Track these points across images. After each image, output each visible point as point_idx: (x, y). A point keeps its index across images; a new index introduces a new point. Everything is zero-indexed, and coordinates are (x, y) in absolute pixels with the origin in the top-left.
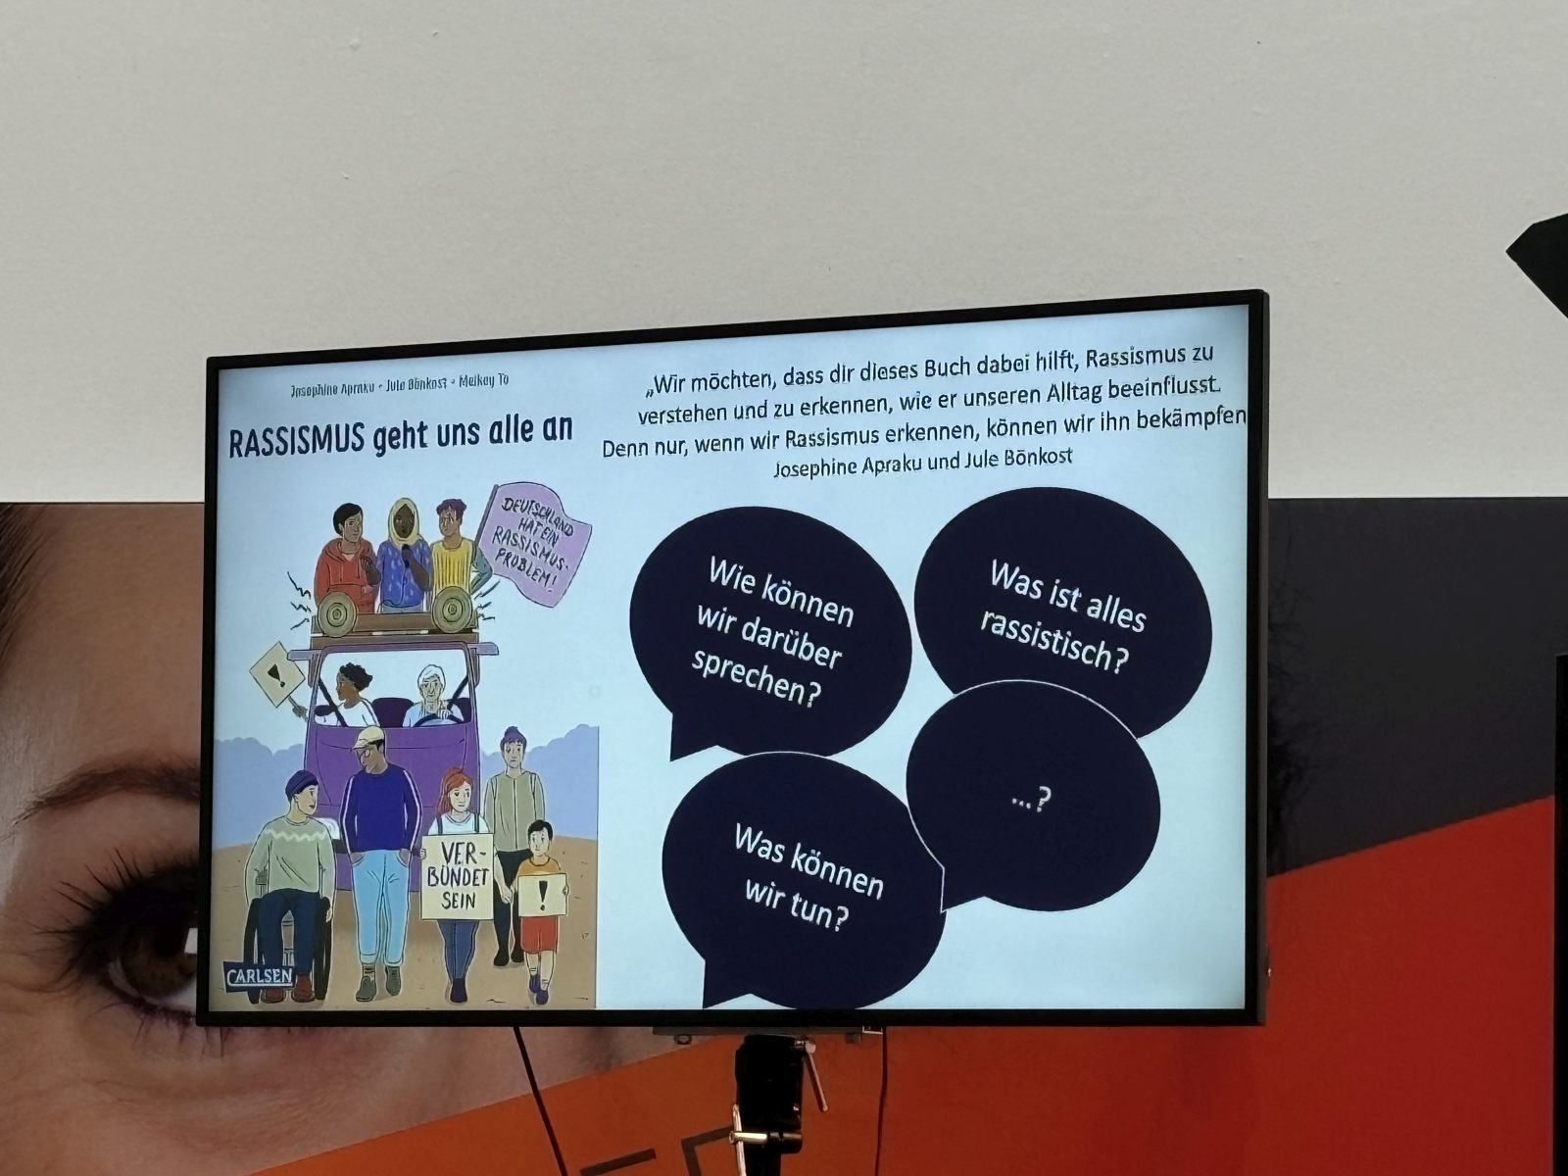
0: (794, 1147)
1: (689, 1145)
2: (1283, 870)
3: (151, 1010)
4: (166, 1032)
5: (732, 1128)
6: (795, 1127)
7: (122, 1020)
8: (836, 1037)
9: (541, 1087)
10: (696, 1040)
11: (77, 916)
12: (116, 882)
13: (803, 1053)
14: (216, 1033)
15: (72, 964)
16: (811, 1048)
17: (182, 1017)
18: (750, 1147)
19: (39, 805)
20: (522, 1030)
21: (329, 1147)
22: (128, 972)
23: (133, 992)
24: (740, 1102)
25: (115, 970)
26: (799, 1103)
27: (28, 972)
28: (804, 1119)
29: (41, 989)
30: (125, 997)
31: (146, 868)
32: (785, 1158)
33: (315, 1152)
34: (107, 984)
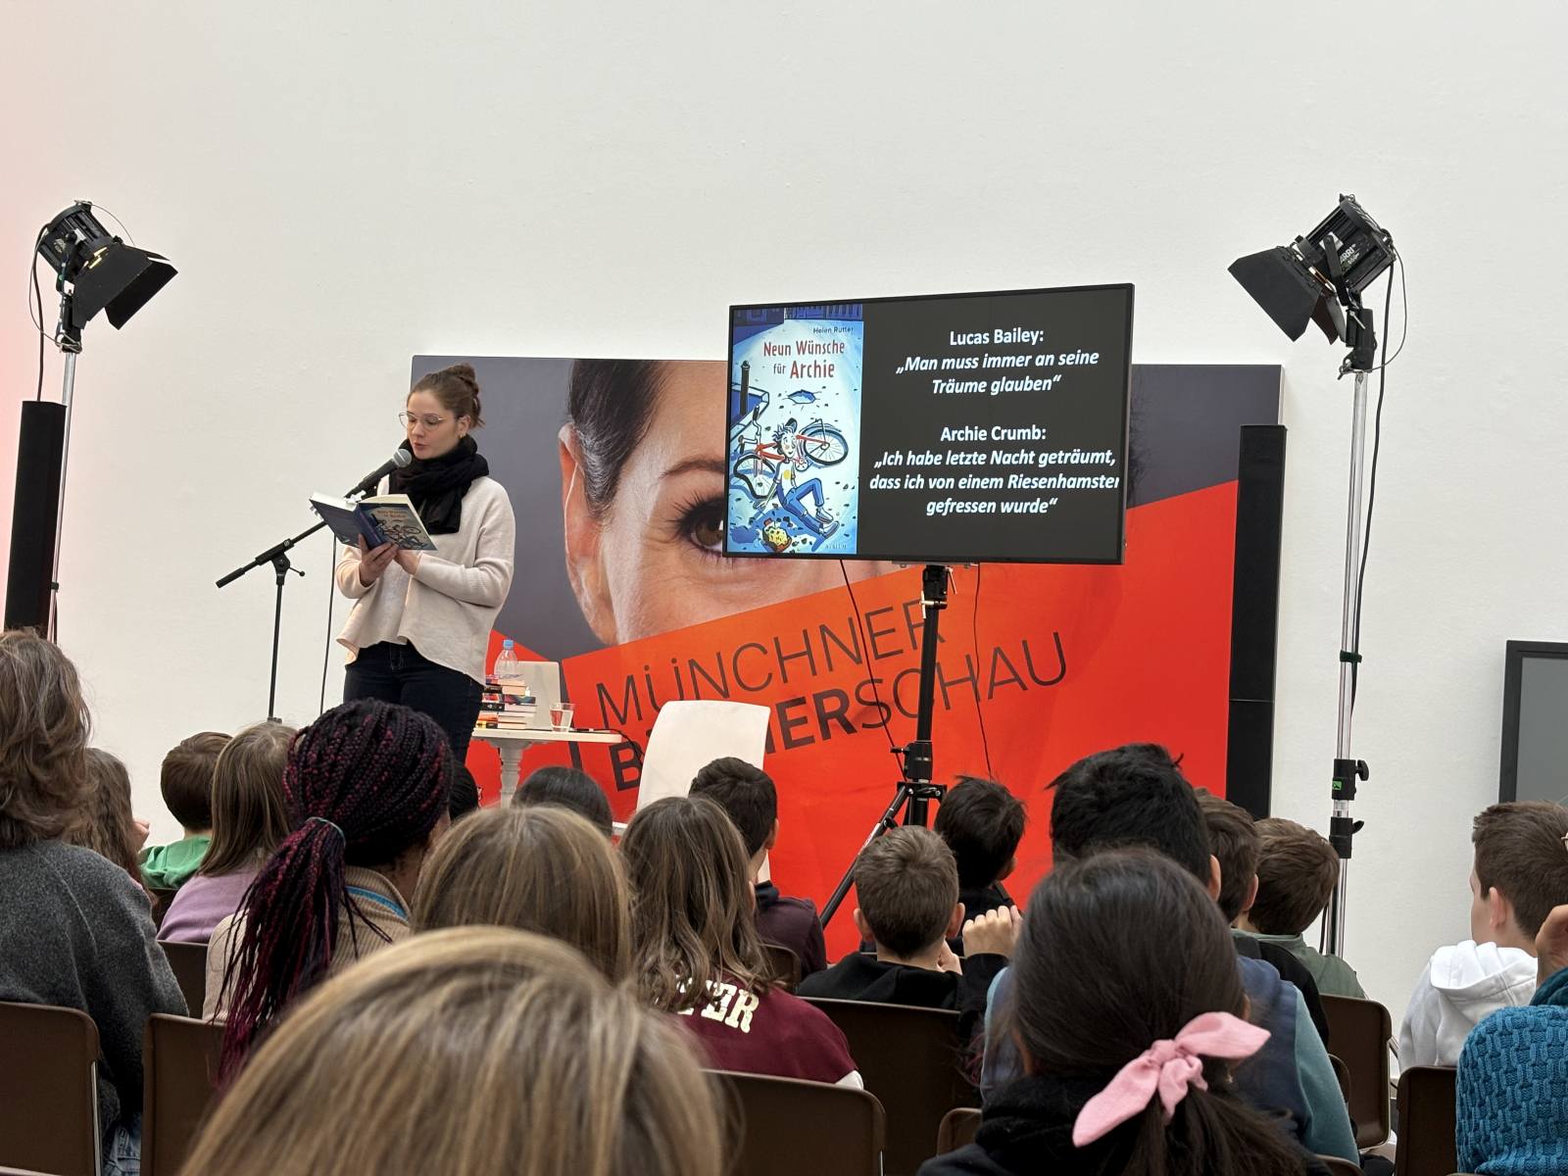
0: (944, 607)
1: (906, 606)
2: (1134, 506)
3: (707, 551)
4: (712, 559)
5: (920, 600)
6: (944, 600)
7: (696, 553)
8: (960, 566)
9: (850, 582)
10: (908, 566)
11: (681, 516)
12: (694, 502)
13: (948, 572)
14: (730, 560)
15: (677, 533)
16: (951, 570)
17: (718, 553)
18: (927, 607)
19: (666, 474)
20: (843, 561)
21: (771, 603)
22: (698, 537)
23: (700, 544)
24: (924, 590)
25: (693, 536)
26: (946, 590)
27: (663, 536)
28: (948, 597)
29: (666, 542)
30: (697, 546)
31: (705, 499)
32: (940, 611)
33: (765, 605)
34: (691, 541)
